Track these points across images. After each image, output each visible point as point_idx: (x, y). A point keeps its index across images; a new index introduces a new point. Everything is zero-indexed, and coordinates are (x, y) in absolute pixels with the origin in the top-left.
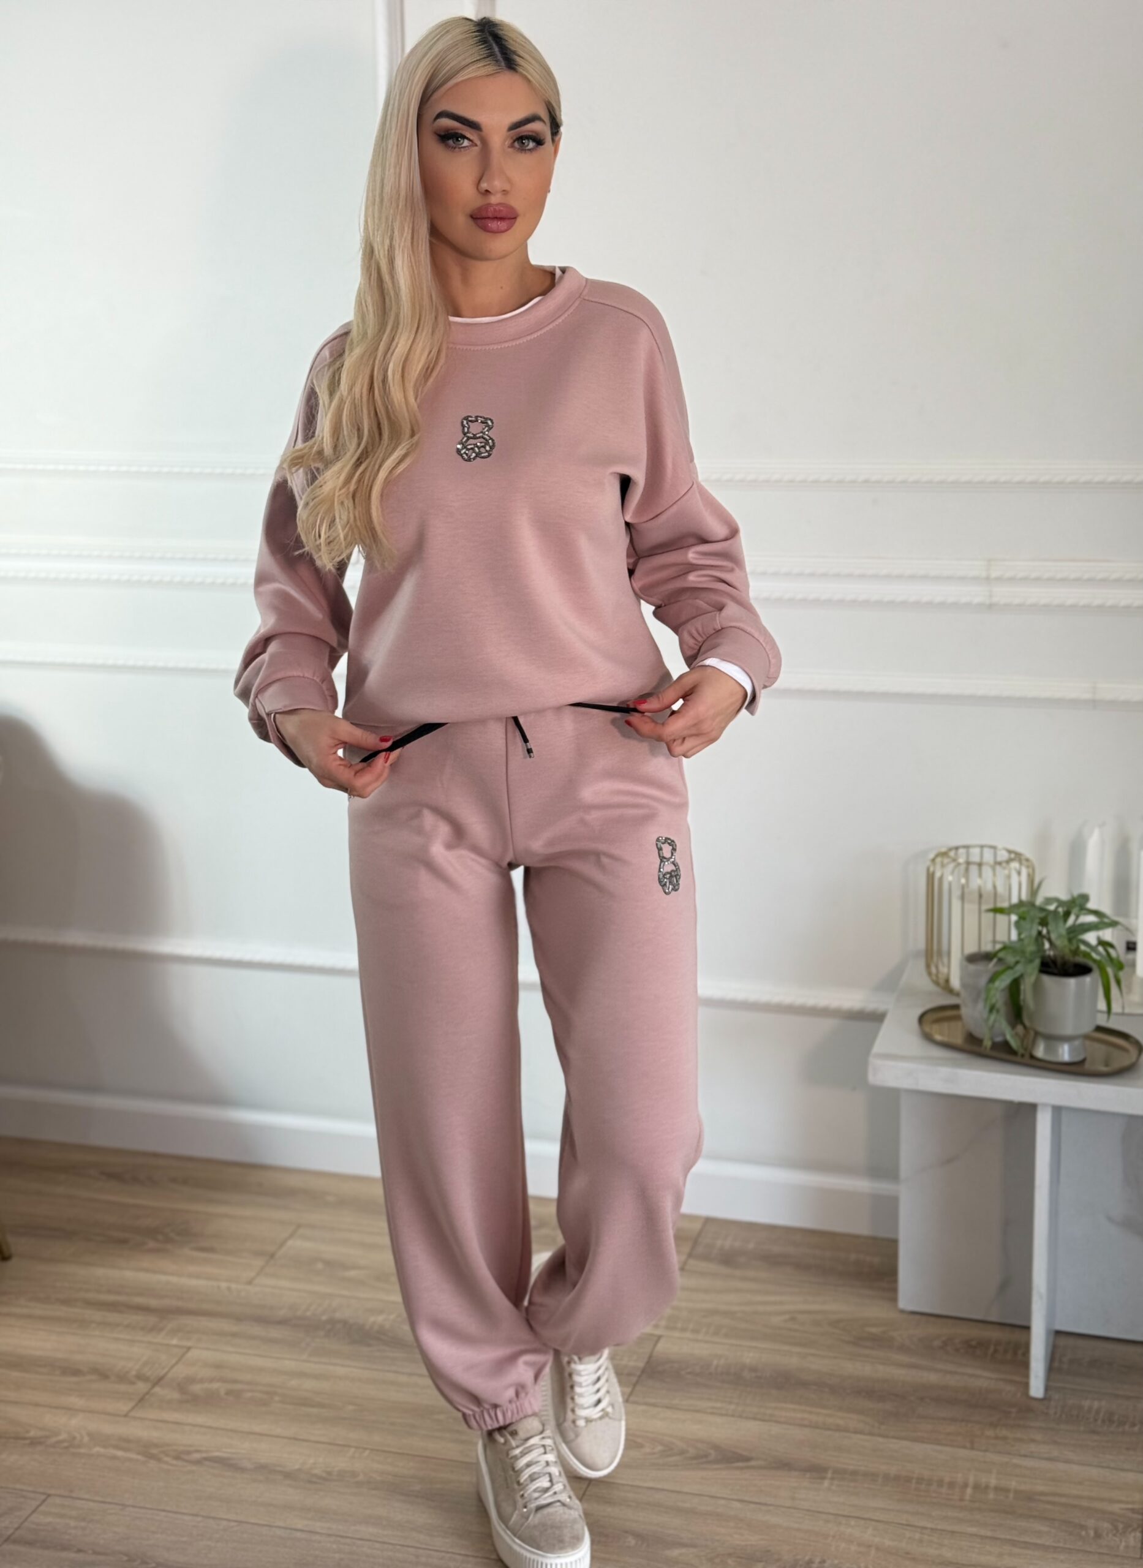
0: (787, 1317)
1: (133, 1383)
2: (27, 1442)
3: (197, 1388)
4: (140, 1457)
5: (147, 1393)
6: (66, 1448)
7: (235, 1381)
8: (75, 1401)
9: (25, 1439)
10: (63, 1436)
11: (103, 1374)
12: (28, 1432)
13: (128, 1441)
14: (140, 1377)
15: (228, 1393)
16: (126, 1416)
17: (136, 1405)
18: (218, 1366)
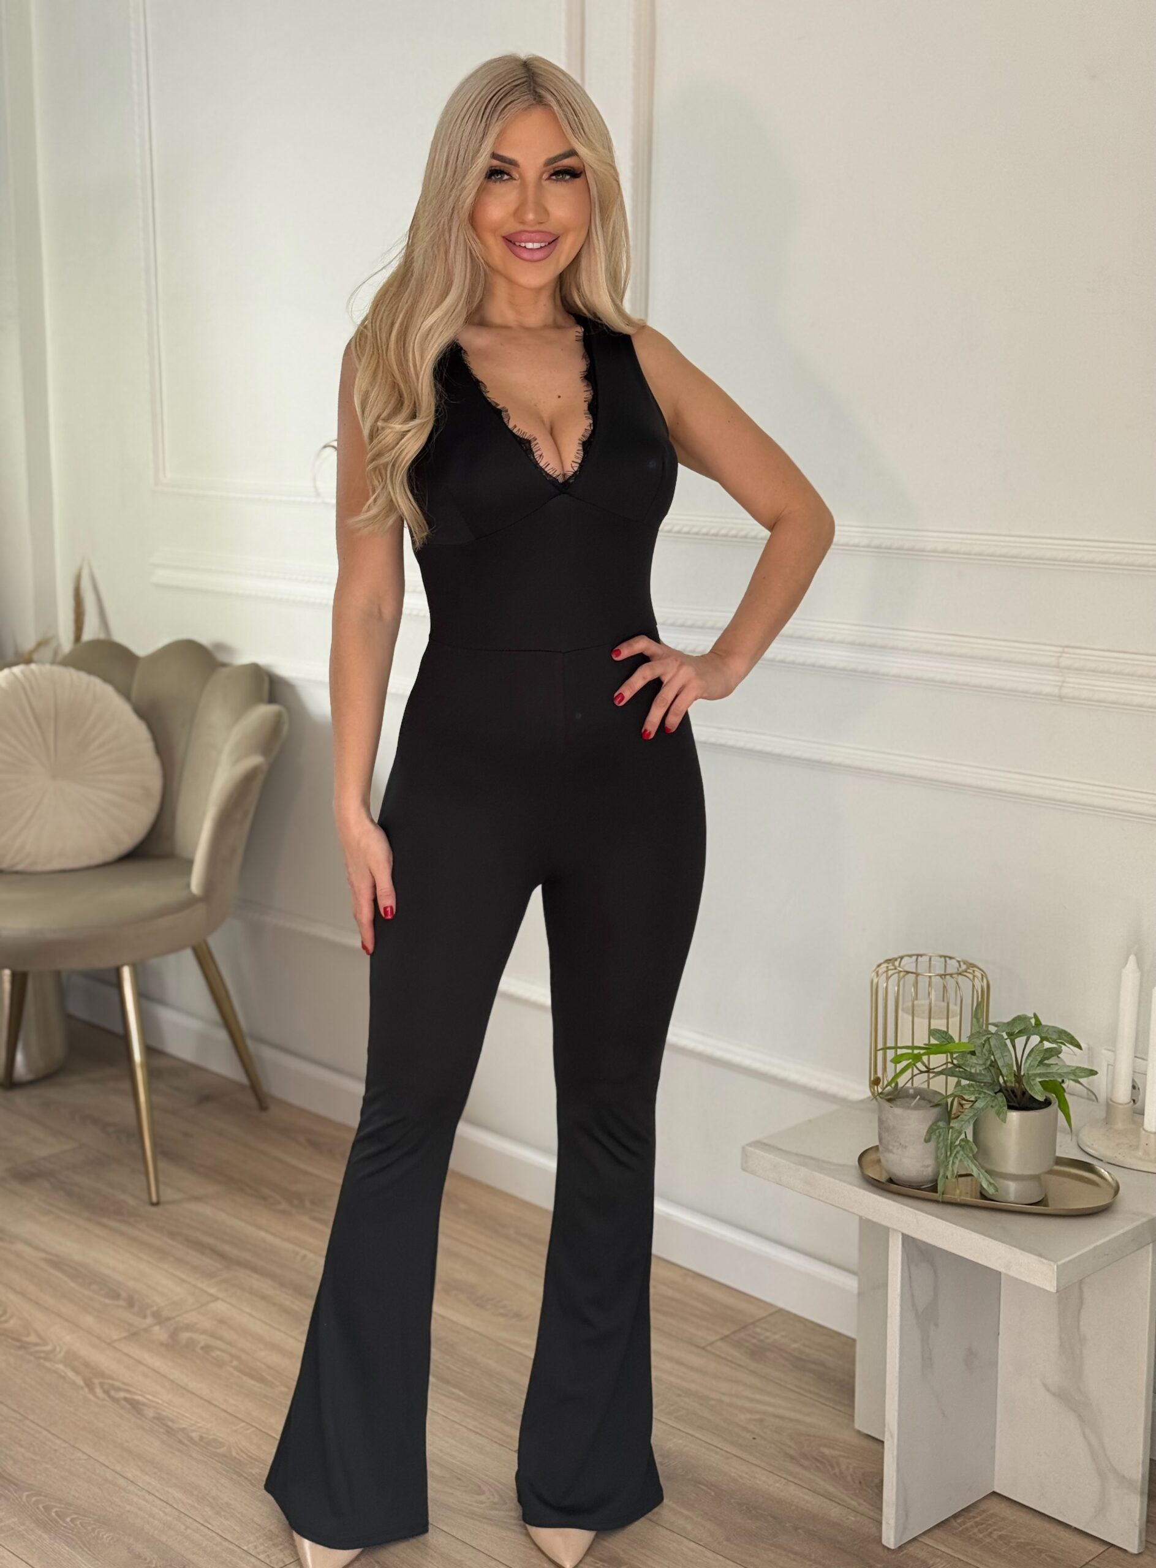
0: (758, 1417)
1: (145, 1317)
2: (18, 1344)
3: (185, 1336)
4: (81, 1383)
5: (146, 1330)
6: (40, 1358)
7: (221, 1339)
8: (89, 1320)
9: (19, 1340)
10: (49, 1348)
11: (131, 1303)
12: (28, 1335)
13: (87, 1365)
14: (156, 1315)
15: (207, 1348)
16: (109, 1344)
17: (125, 1338)
18: (222, 1322)
